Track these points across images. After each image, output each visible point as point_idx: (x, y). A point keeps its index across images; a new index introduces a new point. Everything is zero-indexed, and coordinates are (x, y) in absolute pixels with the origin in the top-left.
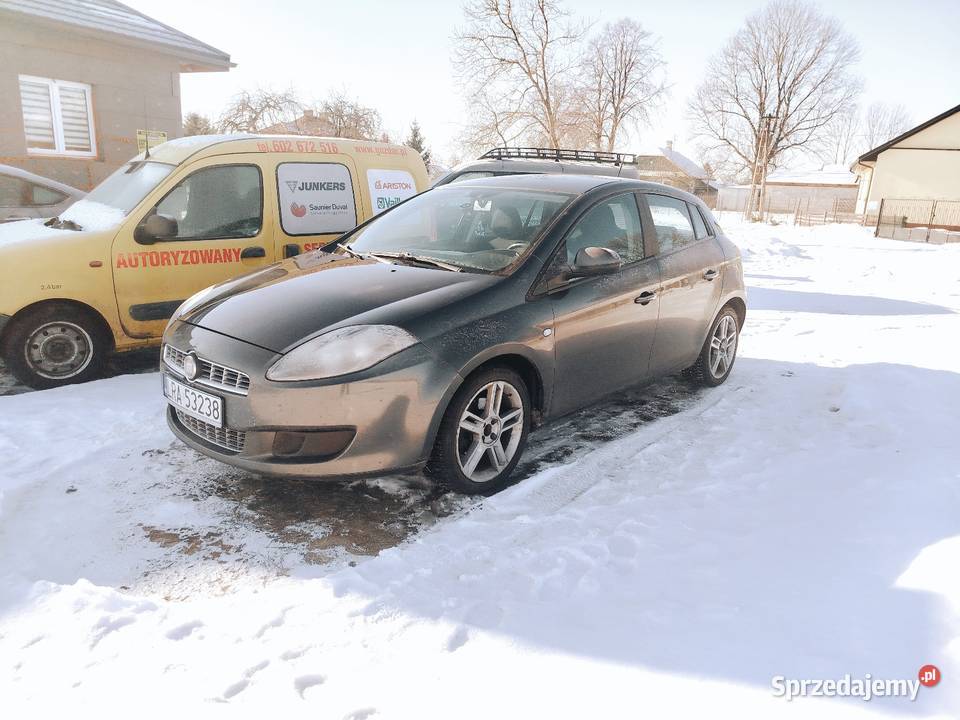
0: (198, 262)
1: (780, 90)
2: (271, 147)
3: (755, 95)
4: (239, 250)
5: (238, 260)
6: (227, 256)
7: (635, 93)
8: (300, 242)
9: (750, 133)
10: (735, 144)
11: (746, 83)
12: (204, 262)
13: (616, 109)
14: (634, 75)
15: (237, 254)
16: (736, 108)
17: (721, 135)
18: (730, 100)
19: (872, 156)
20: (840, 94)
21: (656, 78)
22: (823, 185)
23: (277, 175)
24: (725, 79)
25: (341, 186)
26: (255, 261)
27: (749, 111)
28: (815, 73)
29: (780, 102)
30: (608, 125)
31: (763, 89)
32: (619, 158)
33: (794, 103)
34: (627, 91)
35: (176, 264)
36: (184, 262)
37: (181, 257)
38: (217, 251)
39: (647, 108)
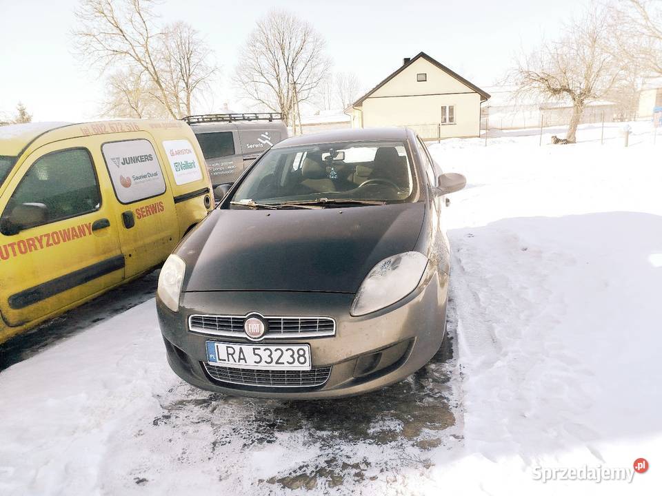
0: (59, 242)
1: (286, 66)
2: (91, 131)
3: (272, 70)
4: (90, 224)
5: (90, 234)
6: (82, 231)
7: (197, 73)
8: (132, 208)
9: (275, 94)
10: (267, 102)
11: (265, 63)
12: (64, 241)
13: (187, 84)
14: (194, 60)
15: (88, 228)
16: (263, 79)
17: (257, 97)
18: (257, 74)
19: (359, 103)
20: (321, 68)
21: (210, 61)
22: (329, 123)
23: (103, 154)
24: (252, 61)
25: (149, 158)
26: (103, 231)
27: (271, 81)
28: (304, 56)
29: (288, 74)
30: (182, 95)
31: (276, 66)
32: (271, 116)
33: (296, 75)
34: (191, 71)
35: (42, 247)
36: (48, 245)
37: (44, 240)
38: (73, 229)
39: (209, 82)
